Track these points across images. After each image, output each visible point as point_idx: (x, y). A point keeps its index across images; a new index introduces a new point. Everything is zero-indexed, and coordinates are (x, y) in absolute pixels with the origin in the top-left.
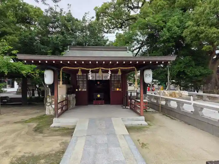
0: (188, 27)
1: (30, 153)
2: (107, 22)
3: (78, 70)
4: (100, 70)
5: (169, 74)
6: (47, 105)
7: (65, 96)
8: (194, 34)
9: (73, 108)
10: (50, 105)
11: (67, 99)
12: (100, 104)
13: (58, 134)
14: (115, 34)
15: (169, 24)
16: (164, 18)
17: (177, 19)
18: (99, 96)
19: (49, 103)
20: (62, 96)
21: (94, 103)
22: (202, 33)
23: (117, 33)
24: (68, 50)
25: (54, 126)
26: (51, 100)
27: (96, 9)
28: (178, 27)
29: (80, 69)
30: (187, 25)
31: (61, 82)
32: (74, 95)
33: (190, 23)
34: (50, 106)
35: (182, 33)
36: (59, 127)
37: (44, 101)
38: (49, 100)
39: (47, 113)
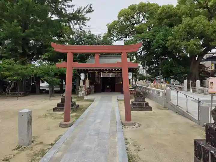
0: (169, 40)
2: (117, 32)
4: (107, 72)
5: (160, 71)
6: (79, 91)
7: (89, 86)
8: (173, 45)
11: (90, 88)
14: (123, 41)
15: (157, 38)
16: (154, 33)
17: (162, 34)
20: (87, 86)
21: (105, 91)
22: (178, 44)
23: (125, 40)
24: (90, 58)
27: (108, 25)
28: (163, 40)
29: (97, 72)
30: (168, 38)
31: (88, 79)
32: (93, 86)
33: (170, 37)
34: (81, 92)
35: (166, 44)
36: (87, 99)
37: (76, 90)
38: (80, 89)
39: (79, 95)
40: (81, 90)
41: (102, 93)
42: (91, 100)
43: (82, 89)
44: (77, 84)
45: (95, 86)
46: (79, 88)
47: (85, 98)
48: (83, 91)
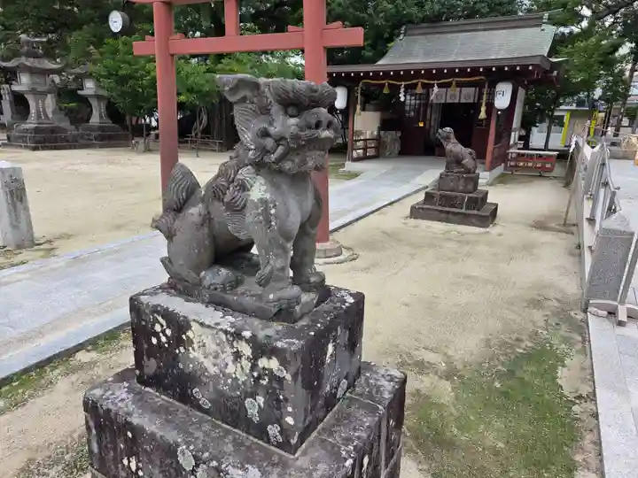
3: (384, 85)
4: (420, 84)
7: (375, 133)
9: (394, 157)
11: (378, 139)
20: (372, 133)
24: (401, 36)
29: (387, 83)
31: (358, 107)
32: (396, 134)
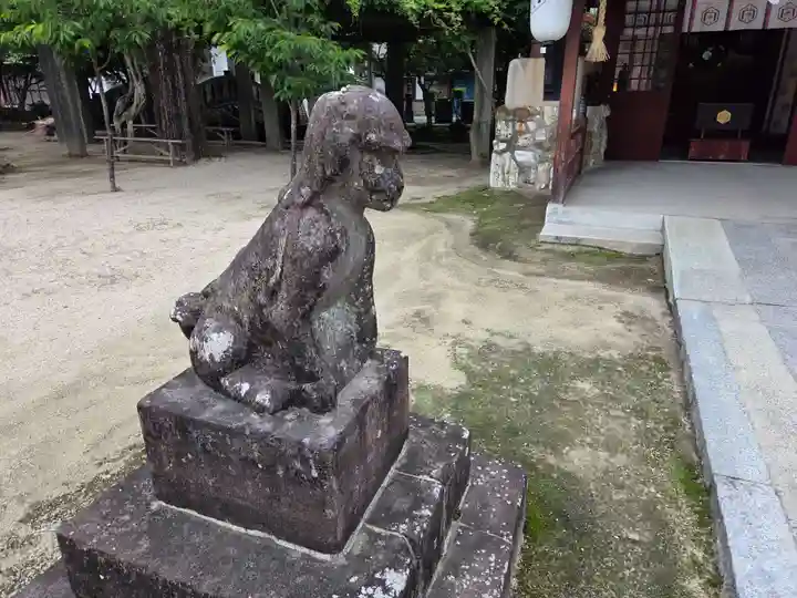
1: (511, 337)
6: (495, 148)
10: (504, 151)
11: (581, 127)
12: (721, 157)
13: (582, 270)
18: (724, 117)
19: (502, 141)
21: (692, 152)
25: (557, 238)
26: (514, 127)
32: (604, 112)
34: (507, 155)
36: (577, 242)
37: (472, 134)
38: (503, 129)
39: (495, 181)
40: (512, 145)
41: (674, 167)
42: (616, 256)
43: (521, 133)
44: (482, 90)
45: (612, 108)
46: (500, 126)
47: (549, 230)
48: (524, 148)
